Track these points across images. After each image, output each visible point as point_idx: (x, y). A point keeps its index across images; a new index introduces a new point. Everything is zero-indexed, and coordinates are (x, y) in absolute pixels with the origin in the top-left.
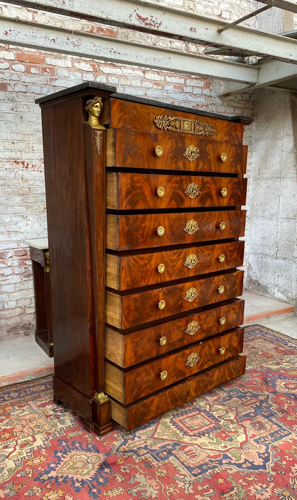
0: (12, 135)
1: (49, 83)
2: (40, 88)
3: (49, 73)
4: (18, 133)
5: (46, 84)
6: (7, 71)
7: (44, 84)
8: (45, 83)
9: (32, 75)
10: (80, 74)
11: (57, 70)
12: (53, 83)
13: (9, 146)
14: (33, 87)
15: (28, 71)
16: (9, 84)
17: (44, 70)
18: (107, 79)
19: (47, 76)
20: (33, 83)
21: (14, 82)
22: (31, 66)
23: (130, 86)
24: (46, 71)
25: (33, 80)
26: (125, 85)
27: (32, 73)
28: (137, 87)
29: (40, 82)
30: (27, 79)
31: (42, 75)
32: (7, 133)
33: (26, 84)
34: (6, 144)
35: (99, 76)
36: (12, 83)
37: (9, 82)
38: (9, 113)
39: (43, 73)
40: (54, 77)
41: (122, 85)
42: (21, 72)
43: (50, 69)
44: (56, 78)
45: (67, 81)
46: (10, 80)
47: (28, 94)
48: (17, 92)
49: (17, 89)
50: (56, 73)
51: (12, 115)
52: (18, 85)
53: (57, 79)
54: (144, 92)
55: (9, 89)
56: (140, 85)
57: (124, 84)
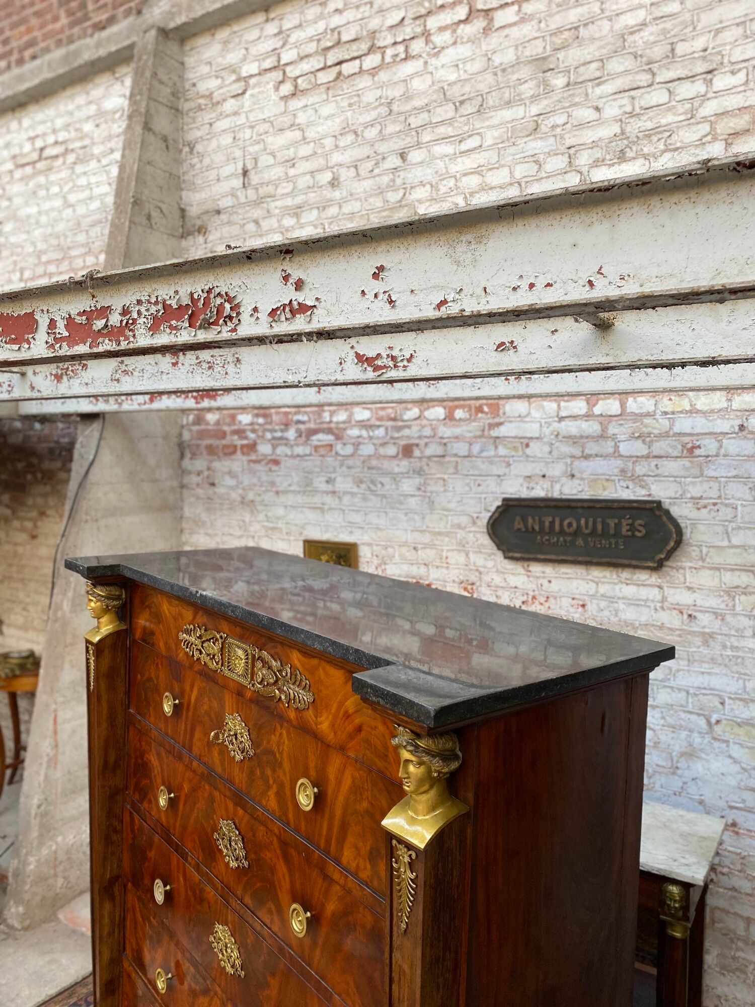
0: (416, 534)
1: (486, 433)
2: (467, 445)
3: (486, 413)
4: (424, 531)
5: (480, 437)
6: (418, 422)
7: (476, 437)
8: (478, 433)
9: (457, 423)
10: (554, 405)
11: (504, 406)
12: (495, 433)
13: (407, 554)
14: (455, 445)
15: (450, 417)
16: (417, 445)
17: (479, 409)
18: (623, 405)
19: (484, 419)
20: (457, 438)
21: (426, 440)
22: (457, 407)
23: (693, 411)
24: (482, 412)
25: (457, 431)
26: (673, 413)
27: (456, 420)
28: (712, 411)
29: (468, 435)
30: (446, 431)
31: (474, 421)
32: (406, 530)
33: (445, 441)
34: (404, 550)
35: (600, 402)
36: (422, 442)
37: (416, 441)
38: (412, 496)
39: (476, 415)
40: (497, 420)
41: (666, 413)
42: (438, 420)
43: (489, 405)
44: (502, 420)
45: (523, 425)
46: (420, 437)
47: (447, 459)
48: (429, 458)
49: (428, 452)
50: (501, 412)
51: (417, 499)
52: (430, 445)
53: (501, 424)
54: (739, 422)
55: (417, 453)
56: (725, 405)
57: (669, 409)
